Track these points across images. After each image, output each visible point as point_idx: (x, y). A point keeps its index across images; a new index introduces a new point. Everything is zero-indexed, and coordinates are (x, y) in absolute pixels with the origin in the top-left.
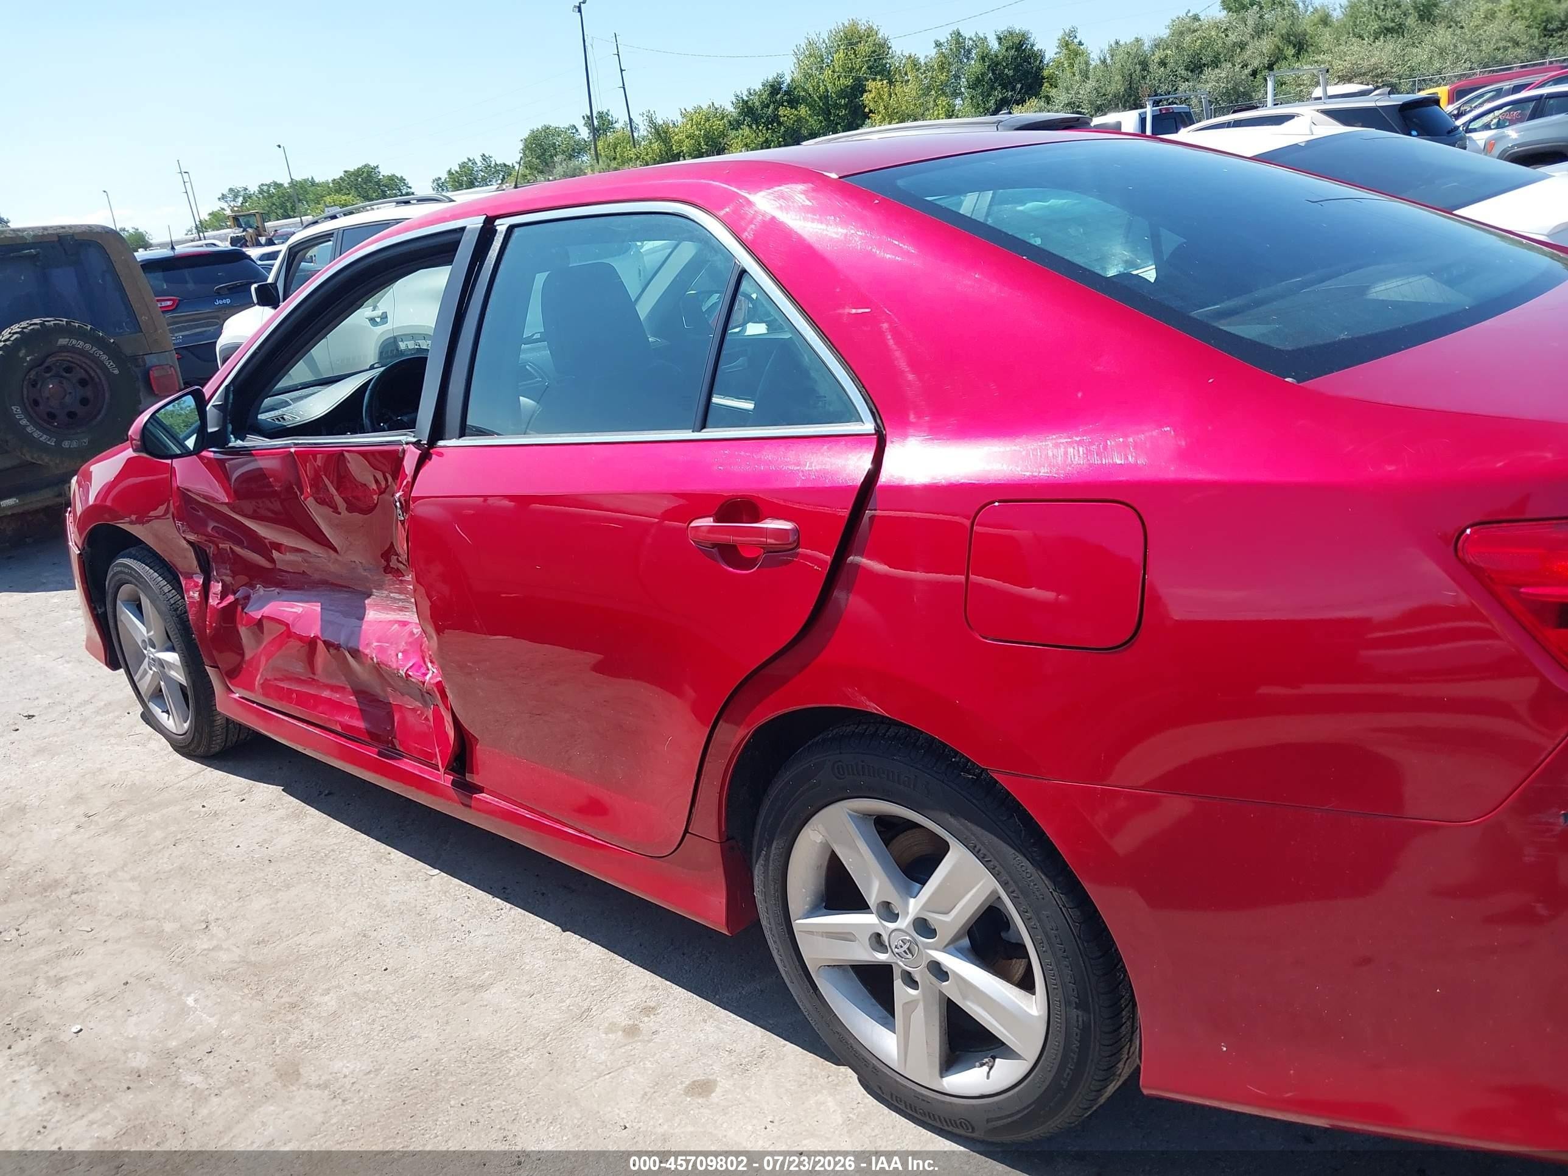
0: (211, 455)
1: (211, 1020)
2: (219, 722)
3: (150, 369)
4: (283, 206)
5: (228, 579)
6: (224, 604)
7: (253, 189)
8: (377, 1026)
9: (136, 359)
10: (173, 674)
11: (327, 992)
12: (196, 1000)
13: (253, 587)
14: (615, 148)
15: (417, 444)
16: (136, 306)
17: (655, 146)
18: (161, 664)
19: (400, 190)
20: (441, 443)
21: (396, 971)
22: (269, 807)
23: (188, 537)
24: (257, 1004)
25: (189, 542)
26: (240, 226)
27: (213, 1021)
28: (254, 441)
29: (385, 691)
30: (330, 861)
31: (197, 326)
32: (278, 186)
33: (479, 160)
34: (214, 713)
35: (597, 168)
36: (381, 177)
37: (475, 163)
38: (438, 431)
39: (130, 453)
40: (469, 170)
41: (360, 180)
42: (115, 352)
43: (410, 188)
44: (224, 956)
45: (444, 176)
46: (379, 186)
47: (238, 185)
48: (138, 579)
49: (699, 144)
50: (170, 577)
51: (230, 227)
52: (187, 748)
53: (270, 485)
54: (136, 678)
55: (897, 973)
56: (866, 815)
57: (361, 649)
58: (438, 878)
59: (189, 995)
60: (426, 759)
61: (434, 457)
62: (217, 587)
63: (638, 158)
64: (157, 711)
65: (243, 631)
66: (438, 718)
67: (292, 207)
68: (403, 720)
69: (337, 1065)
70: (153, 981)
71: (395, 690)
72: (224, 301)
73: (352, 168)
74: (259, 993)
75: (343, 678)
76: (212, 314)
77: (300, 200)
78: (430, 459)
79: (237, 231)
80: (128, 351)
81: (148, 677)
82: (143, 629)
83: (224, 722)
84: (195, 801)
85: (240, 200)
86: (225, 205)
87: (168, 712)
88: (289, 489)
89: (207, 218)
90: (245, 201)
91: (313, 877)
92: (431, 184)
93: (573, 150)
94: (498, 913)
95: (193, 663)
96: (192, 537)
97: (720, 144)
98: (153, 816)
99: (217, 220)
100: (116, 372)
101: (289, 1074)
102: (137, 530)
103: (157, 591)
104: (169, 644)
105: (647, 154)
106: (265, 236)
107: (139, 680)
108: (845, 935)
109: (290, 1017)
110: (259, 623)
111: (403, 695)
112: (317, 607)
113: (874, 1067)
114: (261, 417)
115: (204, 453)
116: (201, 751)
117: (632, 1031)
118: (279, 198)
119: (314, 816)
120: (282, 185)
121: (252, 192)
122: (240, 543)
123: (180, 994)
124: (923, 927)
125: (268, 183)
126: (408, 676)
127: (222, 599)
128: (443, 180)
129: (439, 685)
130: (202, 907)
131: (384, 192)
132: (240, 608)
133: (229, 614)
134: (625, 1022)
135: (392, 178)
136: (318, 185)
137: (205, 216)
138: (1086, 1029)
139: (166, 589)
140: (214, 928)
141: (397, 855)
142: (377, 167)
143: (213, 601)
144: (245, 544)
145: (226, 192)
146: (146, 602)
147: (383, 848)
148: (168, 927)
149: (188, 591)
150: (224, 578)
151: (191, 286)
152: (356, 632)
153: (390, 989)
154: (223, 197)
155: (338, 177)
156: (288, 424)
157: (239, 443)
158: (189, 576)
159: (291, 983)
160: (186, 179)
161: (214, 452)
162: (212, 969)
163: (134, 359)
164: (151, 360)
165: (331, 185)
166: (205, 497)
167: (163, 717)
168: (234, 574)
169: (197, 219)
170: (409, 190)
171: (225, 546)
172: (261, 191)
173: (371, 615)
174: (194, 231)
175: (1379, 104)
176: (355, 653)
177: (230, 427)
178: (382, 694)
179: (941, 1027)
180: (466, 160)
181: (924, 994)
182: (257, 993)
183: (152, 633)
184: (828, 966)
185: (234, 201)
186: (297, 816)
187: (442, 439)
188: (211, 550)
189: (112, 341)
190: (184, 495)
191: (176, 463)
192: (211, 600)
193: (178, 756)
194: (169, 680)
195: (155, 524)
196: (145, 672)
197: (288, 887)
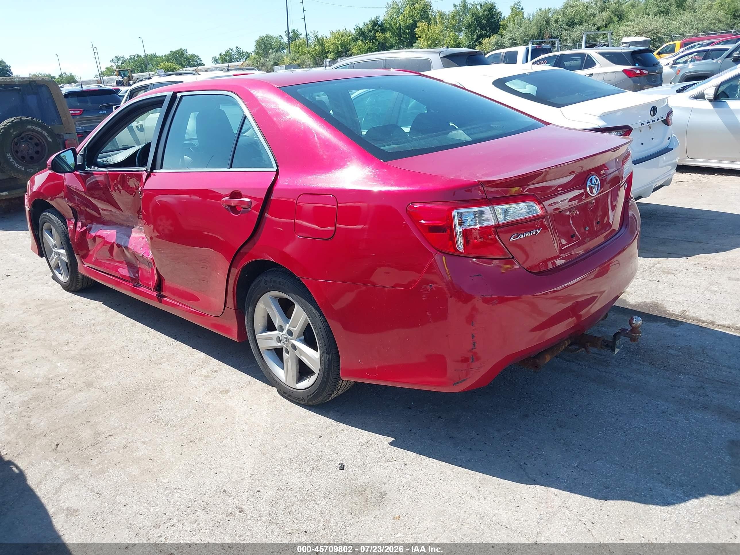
0: (79, 173)
1: (65, 370)
2: (79, 277)
3: (65, 140)
4: (141, 66)
5: (84, 221)
6: (82, 230)
7: (127, 57)
8: (122, 373)
9: (60, 136)
10: (63, 258)
11: (106, 363)
12: (61, 364)
13: (92, 224)
14: (299, 47)
15: (146, 171)
16: (61, 113)
17: (317, 48)
18: (59, 254)
19: (197, 62)
20: (155, 171)
21: (132, 358)
22: (96, 309)
23: (69, 204)
24: (82, 366)
25: (70, 206)
26: (121, 76)
27: (66, 370)
28: (94, 169)
29: (136, 262)
30: (116, 326)
31: (91, 123)
32: (139, 56)
33: (235, 49)
34: (78, 273)
35: (289, 56)
36: (188, 55)
37: (232, 51)
38: (153, 167)
39: (49, 172)
40: (230, 54)
41: (178, 56)
42: (51, 132)
43: (202, 61)
44: (72, 353)
45: (218, 56)
46: (187, 59)
47: (120, 55)
48: (51, 221)
49: (338, 48)
50: (62, 219)
51: (116, 75)
52: (68, 288)
53: (99, 185)
54: (49, 260)
55: (284, 349)
56: (275, 297)
57: (129, 246)
58: (153, 332)
59: (58, 363)
60: (148, 286)
61: (152, 176)
62: (80, 224)
63: (309, 53)
64: (57, 273)
65: (88, 240)
66: (153, 271)
67: (145, 67)
68: (142, 272)
69: (106, 383)
70: (46, 359)
71: (140, 262)
72: (103, 112)
73: (174, 50)
74: (83, 363)
75: (123, 258)
76: (98, 118)
77: (149, 64)
78: (150, 177)
79: (119, 78)
80: (56, 132)
81: (54, 260)
82: (52, 240)
83: (82, 277)
84: (69, 306)
85: (121, 62)
86: (113, 64)
87: (61, 274)
88: (106, 187)
89: (105, 70)
90: (123, 63)
91: (109, 330)
92: (212, 60)
93: (280, 47)
94: (171, 343)
95: (70, 254)
96: (71, 204)
97: (348, 48)
98: (52, 310)
99: (109, 71)
100: (51, 141)
101: (89, 385)
102: (52, 203)
103: (58, 225)
104: (62, 246)
105: (313, 51)
106: (133, 81)
107: (51, 261)
108: (270, 339)
109: (92, 370)
110: (94, 239)
111: (142, 264)
112: (115, 232)
113: (278, 383)
114: (98, 160)
115: (75, 172)
116: (73, 288)
117: (207, 377)
118: (139, 62)
119: (112, 312)
120: (140, 56)
121: (126, 59)
122: (89, 208)
123: (55, 362)
124: (290, 333)
125: (134, 55)
126: (143, 256)
127: (81, 228)
128: (217, 58)
129: (152, 259)
130: (66, 338)
131: (189, 62)
132: (88, 232)
133: (84, 234)
134: (206, 374)
135: (193, 56)
136: (157, 57)
137: (103, 69)
138: (329, 360)
139: (61, 225)
140: (70, 344)
141: (140, 325)
142: (186, 50)
143: (78, 229)
144: (91, 208)
145: (114, 58)
146: (53, 230)
147: (136, 322)
148: (54, 344)
149: (69, 225)
150: (82, 220)
151: (90, 104)
152: (127, 241)
153: (129, 363)
154: (113, 60)
155: (168, 54)
156: (109, 163)
157: (89, 169)
158: (70, 220)
159: (95, 361)
160: (95, 51)
161: (80, 172)
162: (68, 356)
163: (59, 136)
164: (66, 136)
165: (164, 57)
166: (76, 189)
167: (59, 276)
168: (86, 220)
169: (100, 71)
170: (201, 62)
171: (83, 208)
172: (131, 59)
173: (133, 235)
174: (98, 76)
175: (623, 51)
176: (127, 248)
177: (86, 163)
178: (135, 264)
179: (296, 367)
180: (229, 49)
181: (290, 355)
182: (82, 363)
183: (56, 242)
184: (267, 350)
185: (118, 62)
186: (106, 312)
187: (155, 169)
188: (78, 209)
189: (50, 127)
190: (68, 188)
191: (65, 175)
192: (77, 229)
193: (64, 291)
194: (62, 261)
195: (59, 200)
196: (53, 258)
197: (99, 333)
